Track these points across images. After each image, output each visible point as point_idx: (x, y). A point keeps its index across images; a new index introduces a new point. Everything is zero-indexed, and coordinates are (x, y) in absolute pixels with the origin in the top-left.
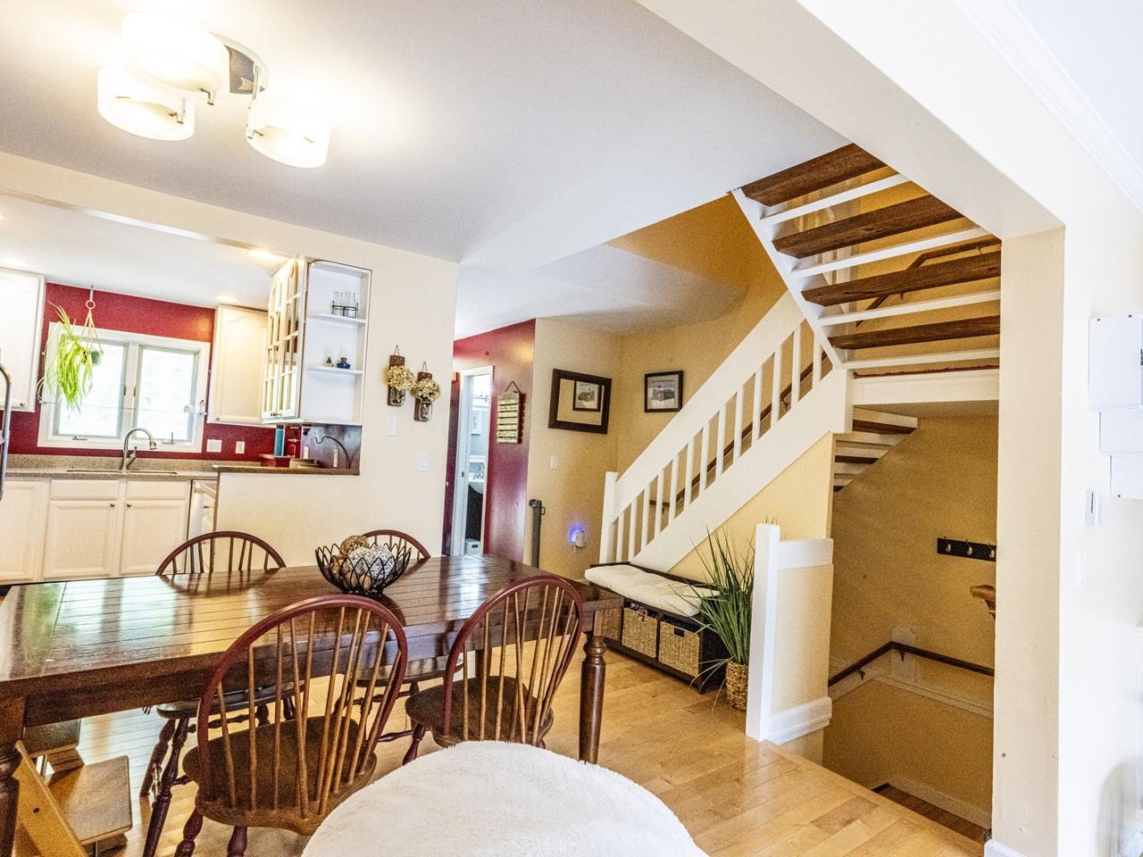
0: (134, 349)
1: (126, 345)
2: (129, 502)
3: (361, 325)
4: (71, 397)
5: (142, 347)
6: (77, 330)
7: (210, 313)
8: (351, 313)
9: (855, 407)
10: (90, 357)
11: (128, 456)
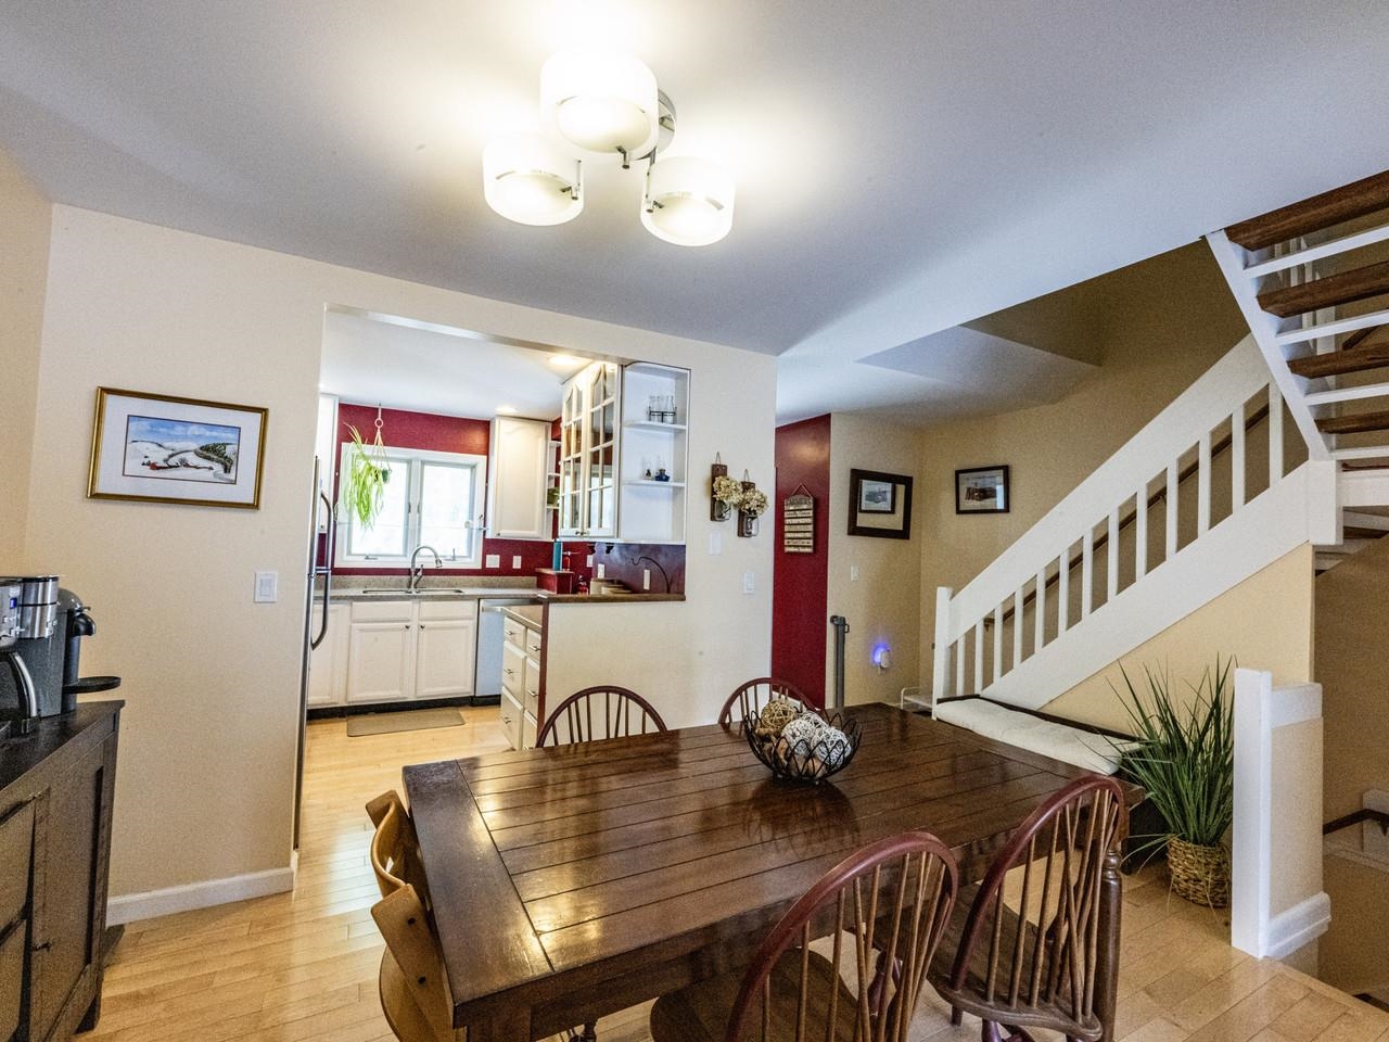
0: (416, 465)
1: (409, 462)
2: (423, 623)
3: (678, 433)
4: (364, 518)
5: (424, 463)
6: (368, 449)
7: (485, 426)
8: (669, 418)
9: (1346, 510)
10: (380, 477)
11: (416, 574)
